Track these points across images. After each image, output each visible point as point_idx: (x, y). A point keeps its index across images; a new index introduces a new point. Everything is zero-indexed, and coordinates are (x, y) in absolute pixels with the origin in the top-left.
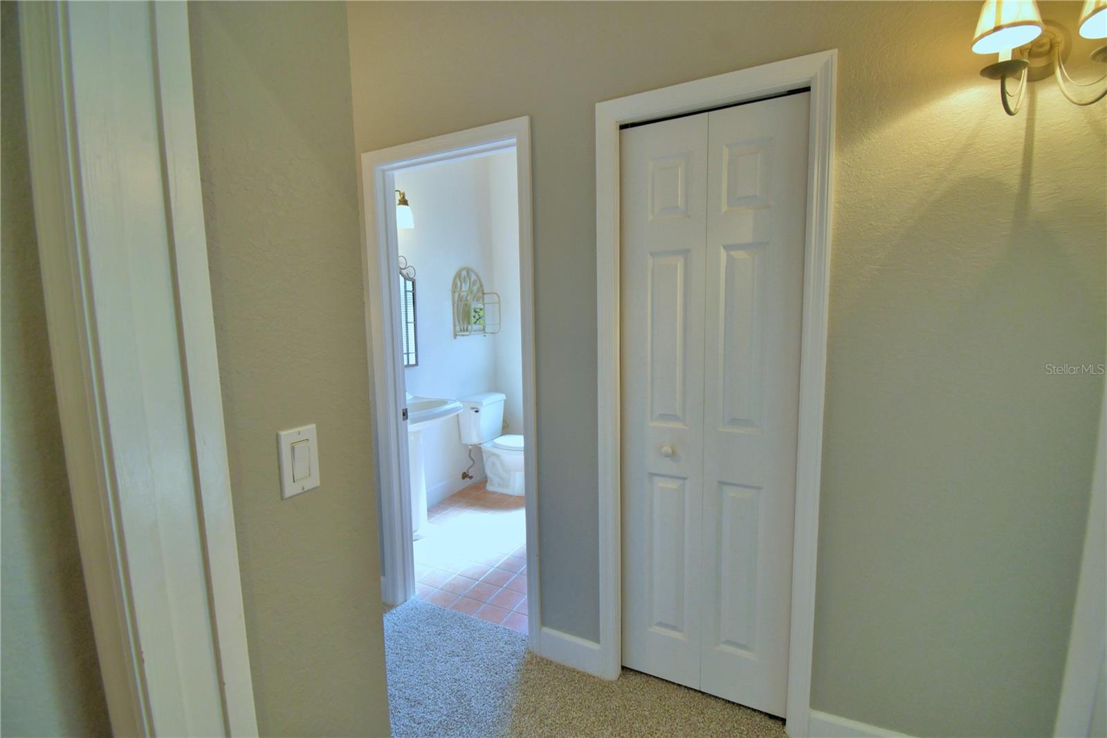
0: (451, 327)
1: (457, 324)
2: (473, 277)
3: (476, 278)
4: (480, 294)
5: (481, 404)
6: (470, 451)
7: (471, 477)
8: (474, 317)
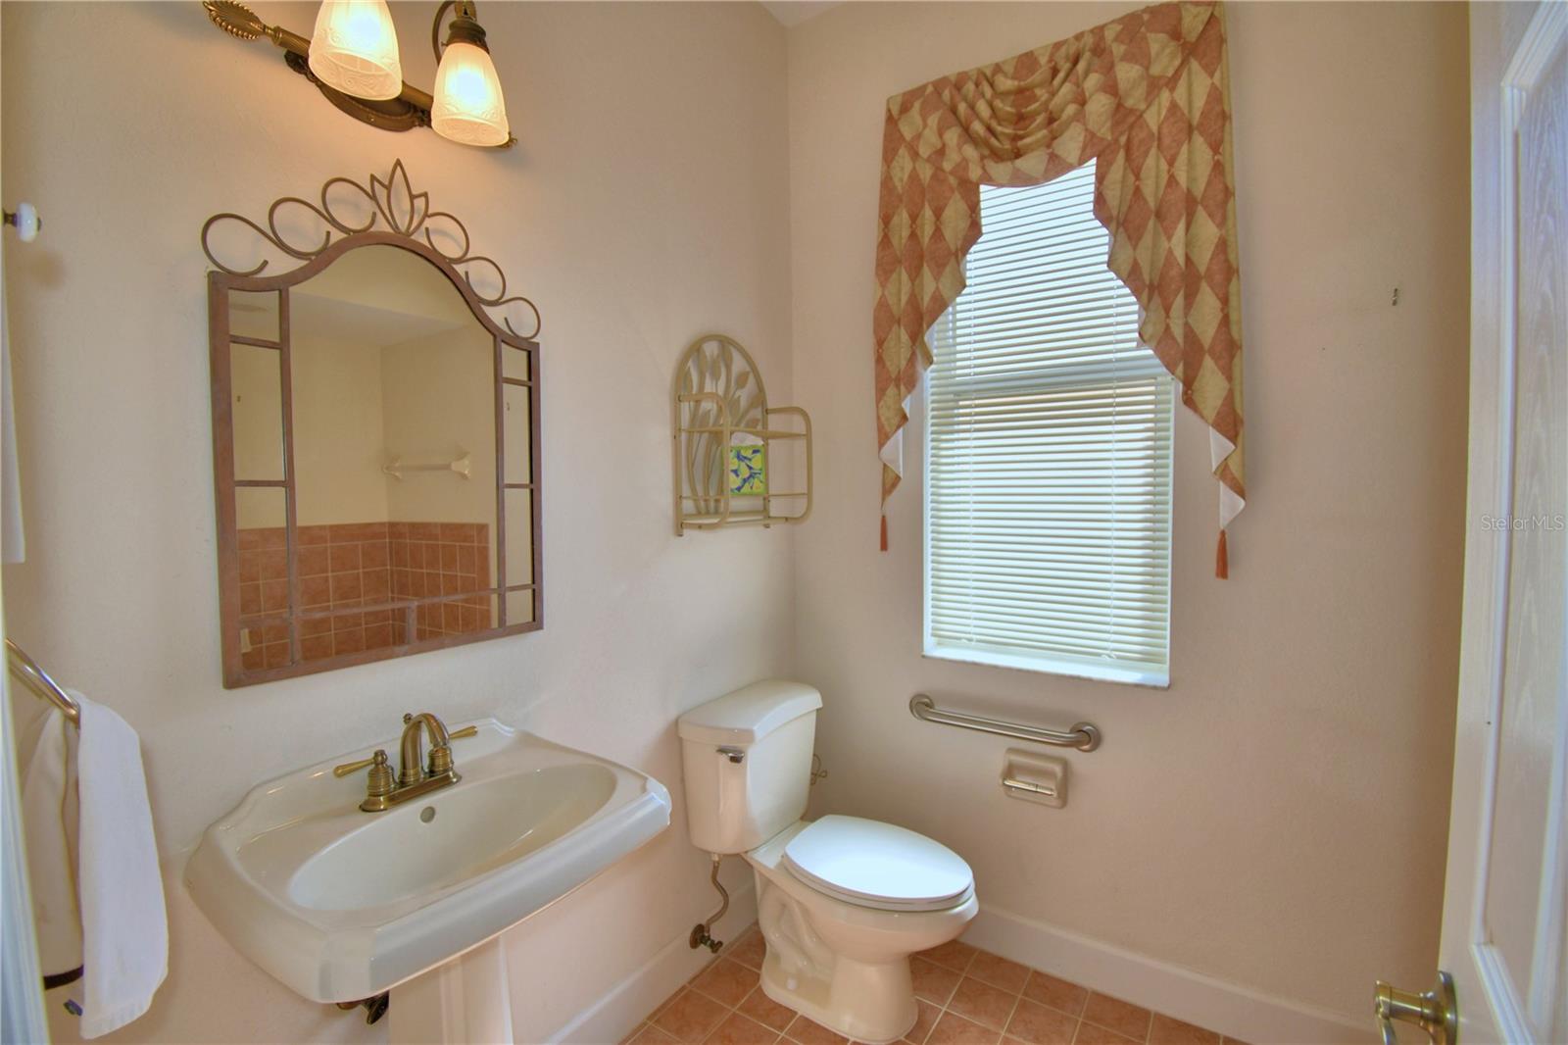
0: (666, 500)
1: (686, 491)
2: (738, 364)
3: (748, 369)
4: (757, 413)
5: (748, 736)
6: (716, 869)
7: (715, 946)
8: (735, 472)
